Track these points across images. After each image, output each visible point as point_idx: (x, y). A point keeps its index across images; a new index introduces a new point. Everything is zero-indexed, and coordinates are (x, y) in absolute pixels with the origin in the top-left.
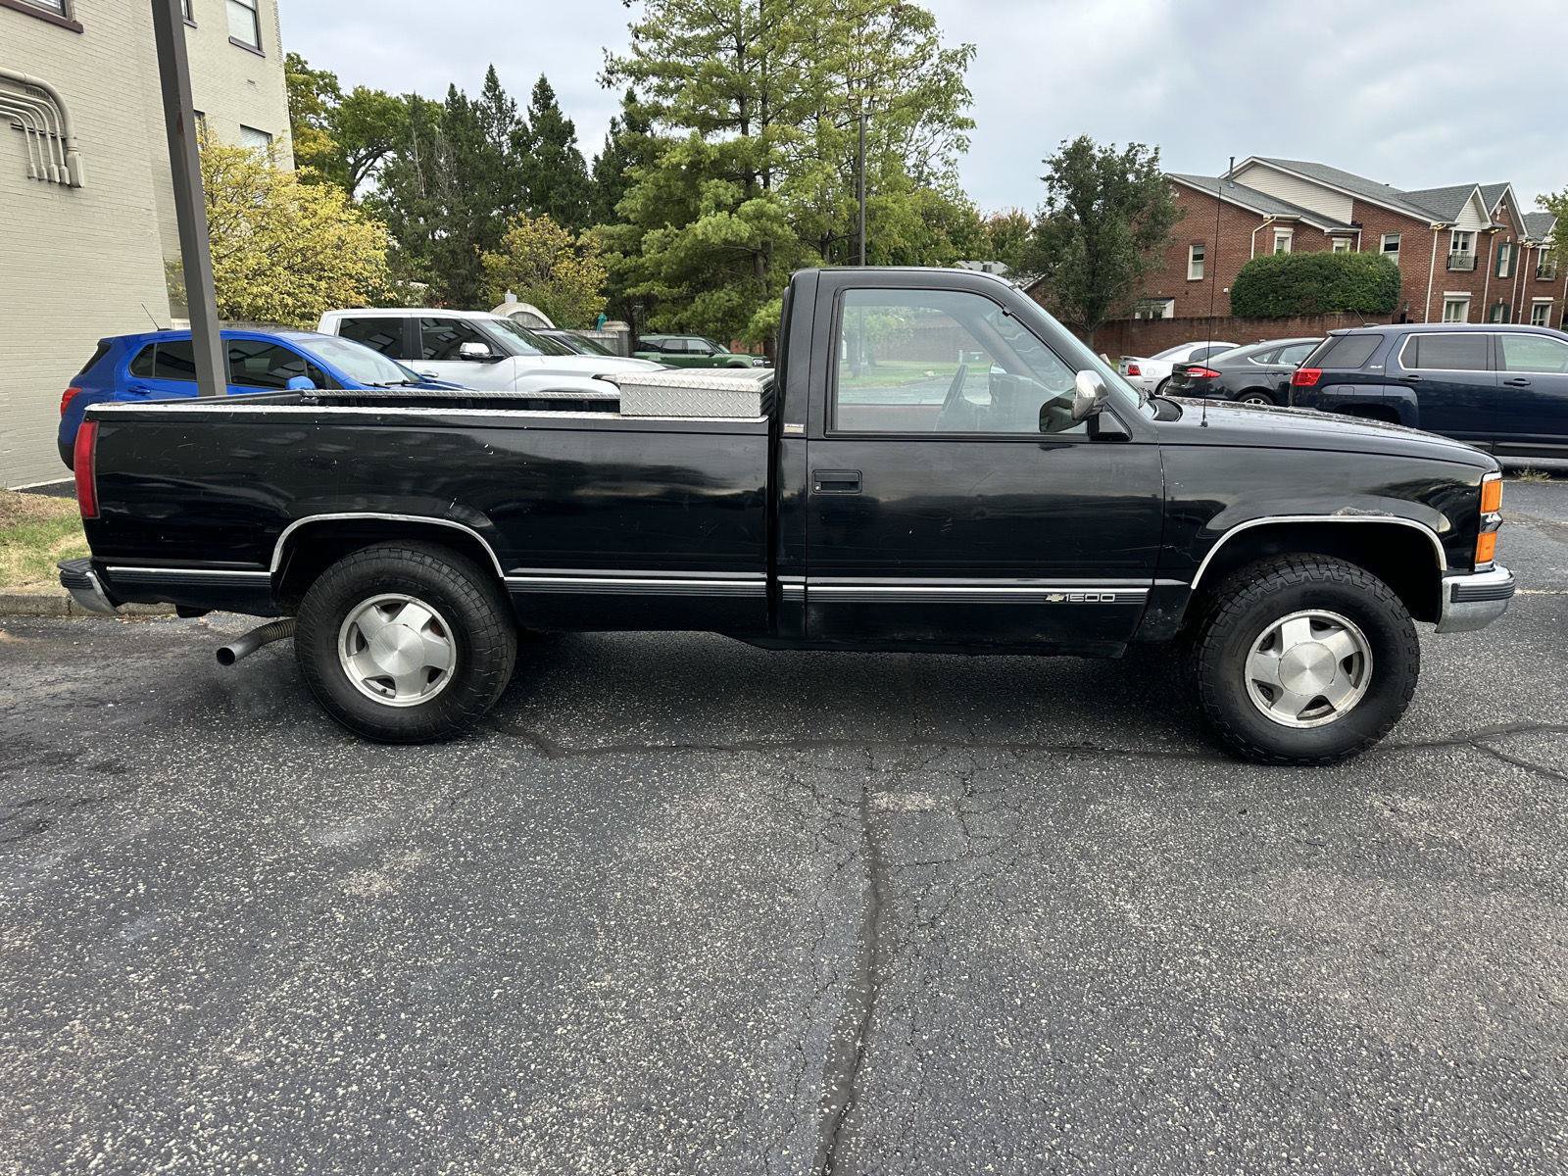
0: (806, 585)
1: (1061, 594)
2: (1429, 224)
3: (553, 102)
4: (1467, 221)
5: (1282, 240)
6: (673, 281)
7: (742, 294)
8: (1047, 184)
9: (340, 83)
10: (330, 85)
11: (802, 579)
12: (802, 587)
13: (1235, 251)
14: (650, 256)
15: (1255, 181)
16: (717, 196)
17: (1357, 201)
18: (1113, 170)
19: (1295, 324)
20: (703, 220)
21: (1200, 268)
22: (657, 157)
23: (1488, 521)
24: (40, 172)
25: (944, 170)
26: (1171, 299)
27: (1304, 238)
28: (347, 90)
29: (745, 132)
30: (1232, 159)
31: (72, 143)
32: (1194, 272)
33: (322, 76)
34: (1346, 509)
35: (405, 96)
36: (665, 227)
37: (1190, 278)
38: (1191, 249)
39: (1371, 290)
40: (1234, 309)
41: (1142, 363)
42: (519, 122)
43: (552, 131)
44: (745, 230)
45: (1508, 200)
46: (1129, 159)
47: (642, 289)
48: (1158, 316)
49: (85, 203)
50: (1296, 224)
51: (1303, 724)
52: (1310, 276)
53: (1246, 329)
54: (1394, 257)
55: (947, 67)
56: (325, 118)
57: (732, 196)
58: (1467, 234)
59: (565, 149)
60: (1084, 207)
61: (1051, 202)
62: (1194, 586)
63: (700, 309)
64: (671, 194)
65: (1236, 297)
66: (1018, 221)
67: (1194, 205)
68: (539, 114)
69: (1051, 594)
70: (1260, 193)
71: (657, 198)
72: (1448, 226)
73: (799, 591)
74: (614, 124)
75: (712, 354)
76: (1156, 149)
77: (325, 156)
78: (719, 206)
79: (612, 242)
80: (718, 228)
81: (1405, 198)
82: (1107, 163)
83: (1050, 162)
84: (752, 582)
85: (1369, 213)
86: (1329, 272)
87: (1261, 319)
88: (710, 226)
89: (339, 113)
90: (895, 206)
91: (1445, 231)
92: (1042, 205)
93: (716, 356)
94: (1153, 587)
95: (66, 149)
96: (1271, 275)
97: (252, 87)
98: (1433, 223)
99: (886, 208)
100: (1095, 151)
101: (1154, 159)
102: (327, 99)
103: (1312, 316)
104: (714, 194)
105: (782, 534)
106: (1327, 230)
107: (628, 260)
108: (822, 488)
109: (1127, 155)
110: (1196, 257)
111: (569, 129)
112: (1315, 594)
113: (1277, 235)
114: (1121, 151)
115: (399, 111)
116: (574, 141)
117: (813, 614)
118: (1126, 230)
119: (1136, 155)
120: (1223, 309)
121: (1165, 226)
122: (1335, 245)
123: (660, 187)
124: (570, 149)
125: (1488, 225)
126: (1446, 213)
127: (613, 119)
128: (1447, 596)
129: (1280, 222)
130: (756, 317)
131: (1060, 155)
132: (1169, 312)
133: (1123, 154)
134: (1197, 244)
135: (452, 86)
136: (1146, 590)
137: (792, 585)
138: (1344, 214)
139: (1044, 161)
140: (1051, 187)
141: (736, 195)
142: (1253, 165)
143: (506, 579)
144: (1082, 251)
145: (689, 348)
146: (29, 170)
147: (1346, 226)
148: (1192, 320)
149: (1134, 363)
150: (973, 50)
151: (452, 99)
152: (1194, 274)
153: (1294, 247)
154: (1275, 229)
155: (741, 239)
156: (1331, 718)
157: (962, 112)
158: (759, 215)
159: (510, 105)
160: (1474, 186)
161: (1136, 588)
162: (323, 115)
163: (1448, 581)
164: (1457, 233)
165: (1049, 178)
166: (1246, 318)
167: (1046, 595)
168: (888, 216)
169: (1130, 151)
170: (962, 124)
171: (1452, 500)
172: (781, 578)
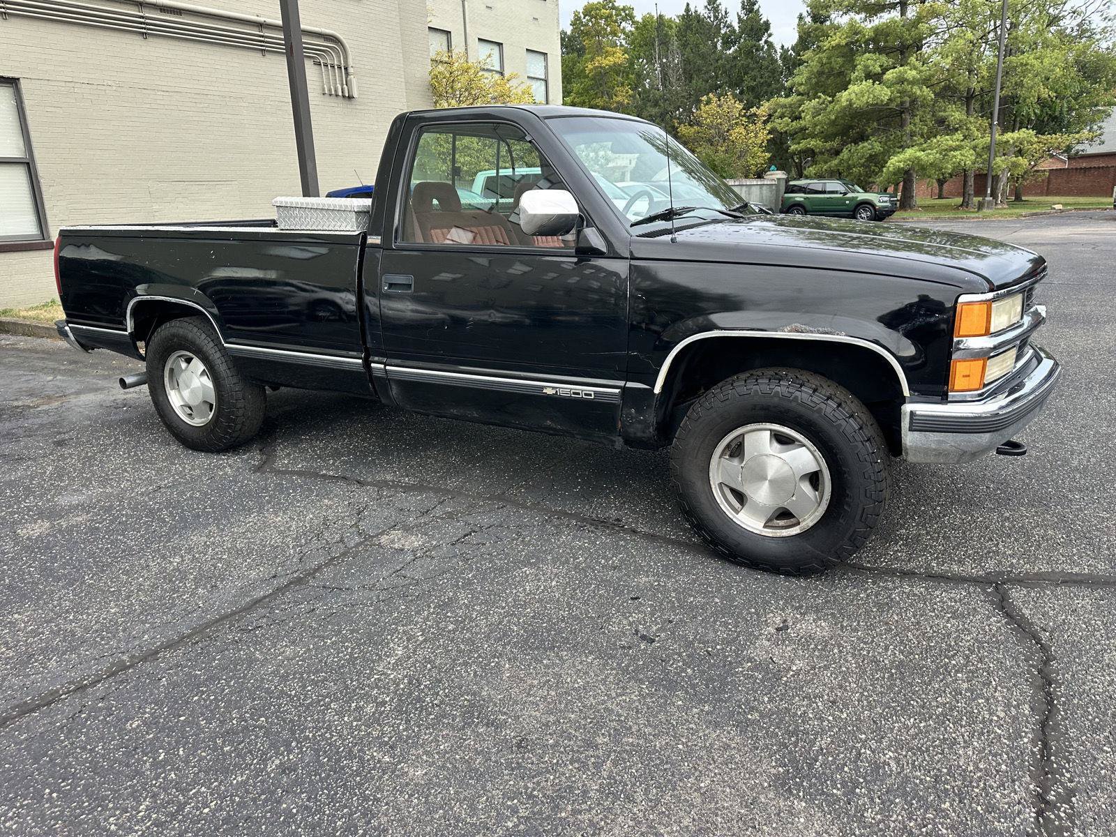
1: (553, 388)
3: (756, 7)
6: (827, 137)
9: (635, 13)
10: (628, 15)
14: (807, 120)
16: (866, 67)
20: (853, 88)
22: (821, 41)
23: (961, 346)
24: (330, 90)
25: (1103, 25)
28: (639, 18)
29: (903, 13)
31: (351, 70)
33: (624, 9)
34: (793, 325)
35: (678, 17)
36: (819, 97)
42: (730, 26)
43: (752, 29)
47: (804, 144)
49: (359, 107)
51: (769, 532)
56: (624, 39)
59: (762, 42)
62: (657, 389)
63: (846, 157)
64: (832, 69)
68: (745, 18)
69: (546, 387)
71: (820, 73)
74: (801, 18)
75: (845, 194)
77: (620, 65)
78: (869, 76)
79: (784, 110)
88: (858, 93)
89: (633, 34)
90: (1035, 62)
93: (847, 196)
94: (624, 389)
95: (347, 74)
97: (536, 22)
102: (627, 25)
104: (865, 66)
107: (794, 123)
111: (767, 25)
112: (766, 408)
115: (671, 28)
116: (770, 35)
123: (822, 65)
124: (766, 42)
127: (801, 15)
128: (905, 423)
135: (688, 5)
136: (617, 391)
145: (827, 190)
146: (324, 89)
151: (688, 15)
155: (882, 101)
156: (795, 531)
159: (724, 14)
161: (607, 389)
162: (623, 36)
163: (907, 408)
167: (543, 387)
171: (920, 321)
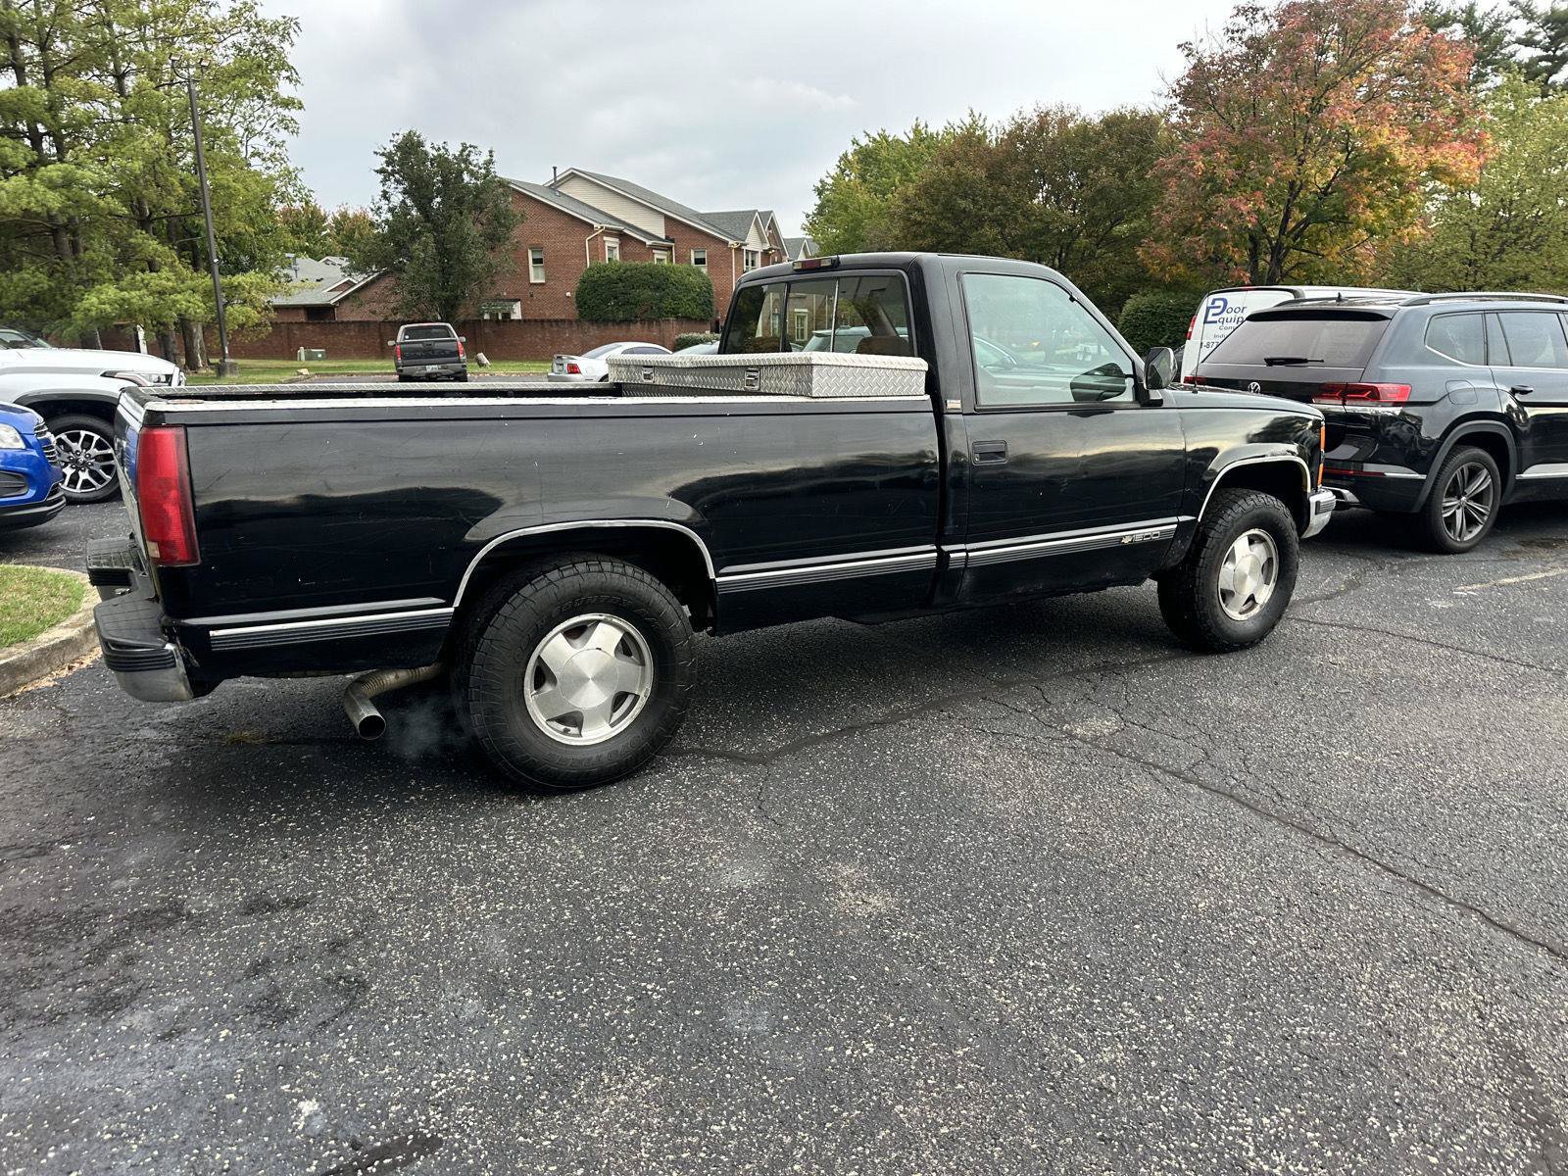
0: (967, 551)
2: (727, 243)
4: (753, 243)
5: (611, 249)
7: (51, 275)
8: (381, 177)
11: (962, 546)
12: (964, 554)
13: (573, 257)
15: (575, 190)
17: (667, 217)
18: (450, 170)
19: (636, 328)
21: (541, 272)
26: (516, 300)
27: (630, 248)
30: (555, 168)
32: (536, 276)
37: (532, 281)
38: (530, 252)
39: (694, 299)
40: (581, 313)
41: (581, 361)
44: (55, 200)
45: (773, 226)
46: (464, 158)
48: (507, 315)
50: (621, 235)
52: (645, 285)
53: (593, 331)
54: (704, 270)
55: (267, 38)
57: (25, 159)
58: (754, 253)
60: (423, 205)
61: (385, 196)
65: (581, 300)
66: (312, 213)
67: (529, 209)
70: (583, 204)
72: (742, 245)
73: (960, 558)
76: (491, 152)
80: (16, 195)
81: (703, 217)
82: (441, 161)
83: (383, 154)
84: (923, 555)
85: (679, 228)
86: (658, 281)
87: (606, 321)
91: (739, 250)
92: (377, 199)
96: (610, 281)
98: (731, 242)
99: (229, 187)
100: (427, 148)
101: (489, 162)
103: (651, 321)
105: (951, 507)
106: (648, 243)
108: (981, 459)
109: (461, 155)
110: (535, 261)
113: (607, 244)
114: (454, 150)
117: (968, 578)
118: (473, 229)
119: (469, 155)
120: (571, 311)
121: (508, 228)
122: (656, 256)
125: (767, 246)
126: (737, 233)
129: (608, 232)
130: (86, 304)
131: (390, 148)
132: (517, 313)
133: (457, 154)
134: (536, 249)
137: (957, 552)
138: (659, 229)
139: (375, 153)
140: (384, 181)
141: (29, 158)
142: (573, 176)
143: (718, 580)
144: (432, 249)
147: (661, 239)
148: (542, 321)
149: (573, 362)
150: (296, 24)
152: (536, 277)
153: (622, 256)
154: (605, 238)
157: (285, 89)
158: (68, 183)
160: (755, 211)
164: (747, 251)
165: (381, 171)
166: (594, 321)
168: (231, 196)
169: (463, 150)
170: (287, 104)
172: (946, 548)
